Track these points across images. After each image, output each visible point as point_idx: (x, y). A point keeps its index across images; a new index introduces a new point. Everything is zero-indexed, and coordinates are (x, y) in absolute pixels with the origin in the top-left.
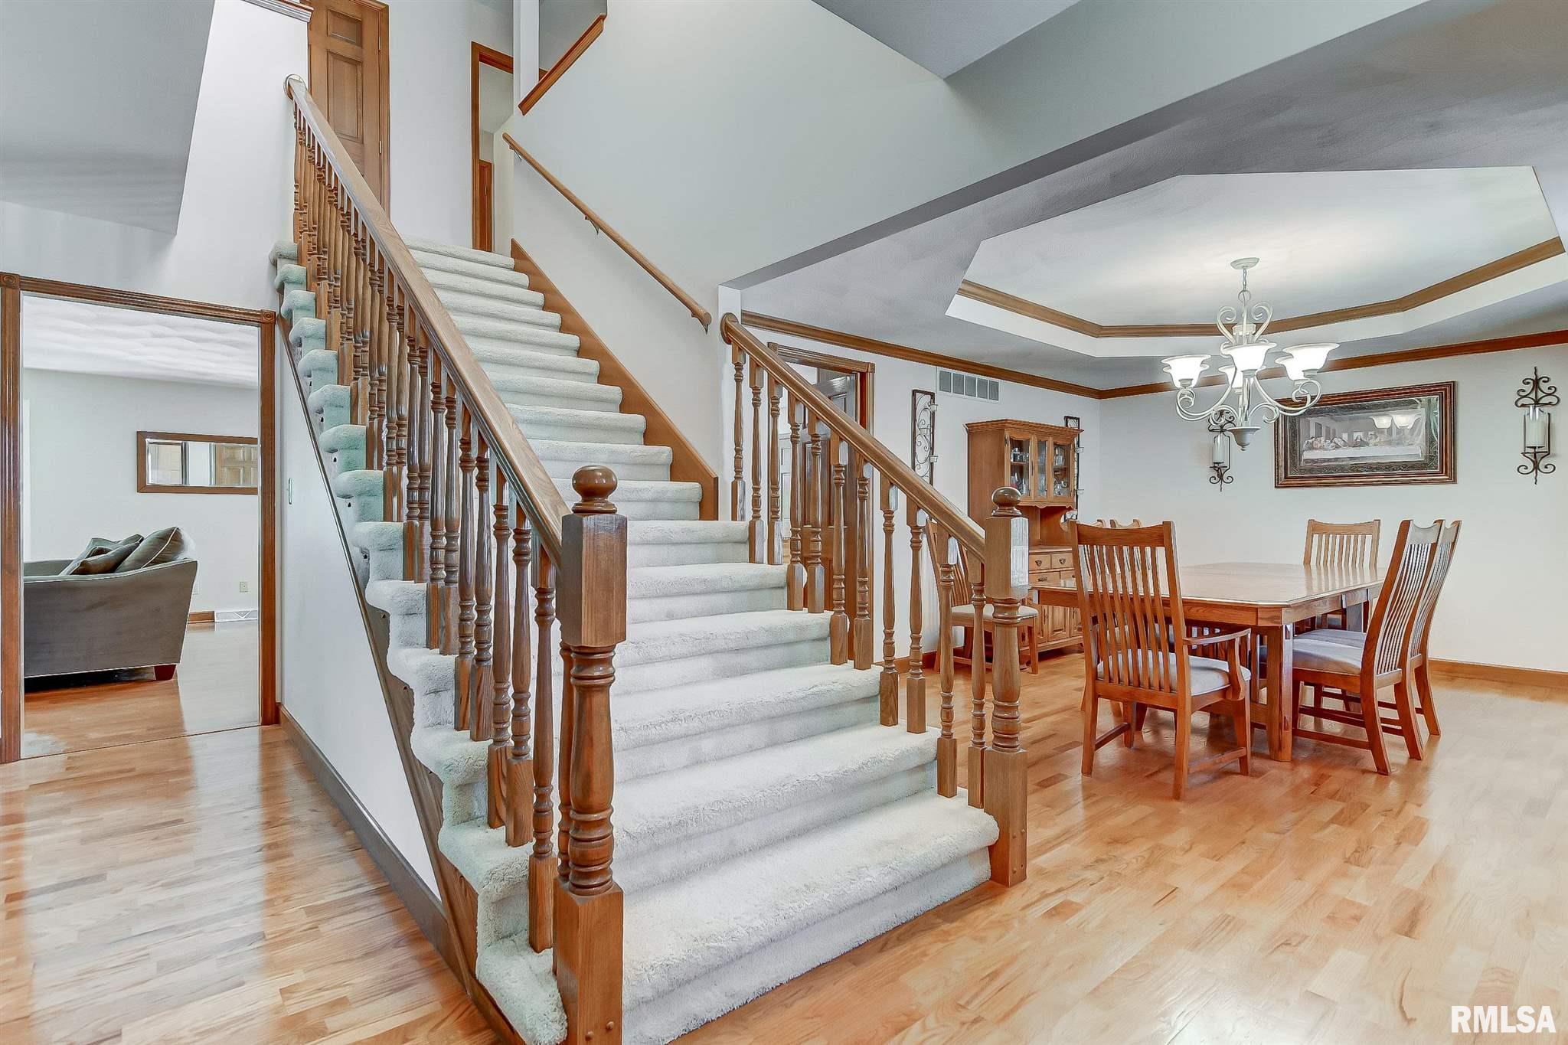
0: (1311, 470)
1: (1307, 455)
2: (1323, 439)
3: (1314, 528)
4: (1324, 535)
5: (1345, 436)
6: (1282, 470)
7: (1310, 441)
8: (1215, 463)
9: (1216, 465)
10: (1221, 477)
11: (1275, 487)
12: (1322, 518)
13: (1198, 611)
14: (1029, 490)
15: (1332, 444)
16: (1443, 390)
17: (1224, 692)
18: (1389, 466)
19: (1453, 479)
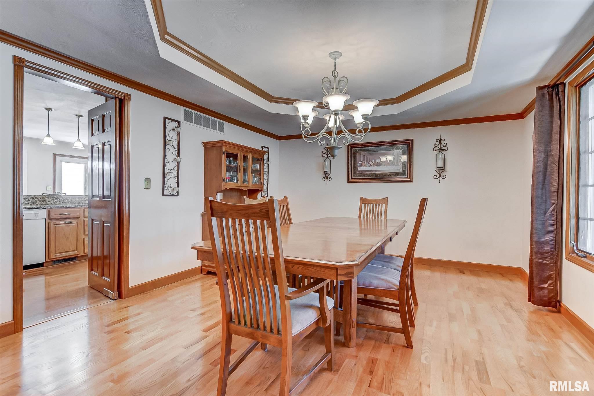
0: (361, 176)
1: (360, 169)
2: (365, 162)
3: (363, 201)
4: (366, 204)
5: (373, 161)
6: (350, 175)
7: (361, 163)
8: (325, 171)
9: (325, 172)
10: (327, 177)
11: (348, 182)
12: (367, 197)
13: (298, 268)
14: (237, 180)
15: (369, 164)
16: (408, 142)
17: (317, 322)
18: (389, 174)
19: (411, 181)
